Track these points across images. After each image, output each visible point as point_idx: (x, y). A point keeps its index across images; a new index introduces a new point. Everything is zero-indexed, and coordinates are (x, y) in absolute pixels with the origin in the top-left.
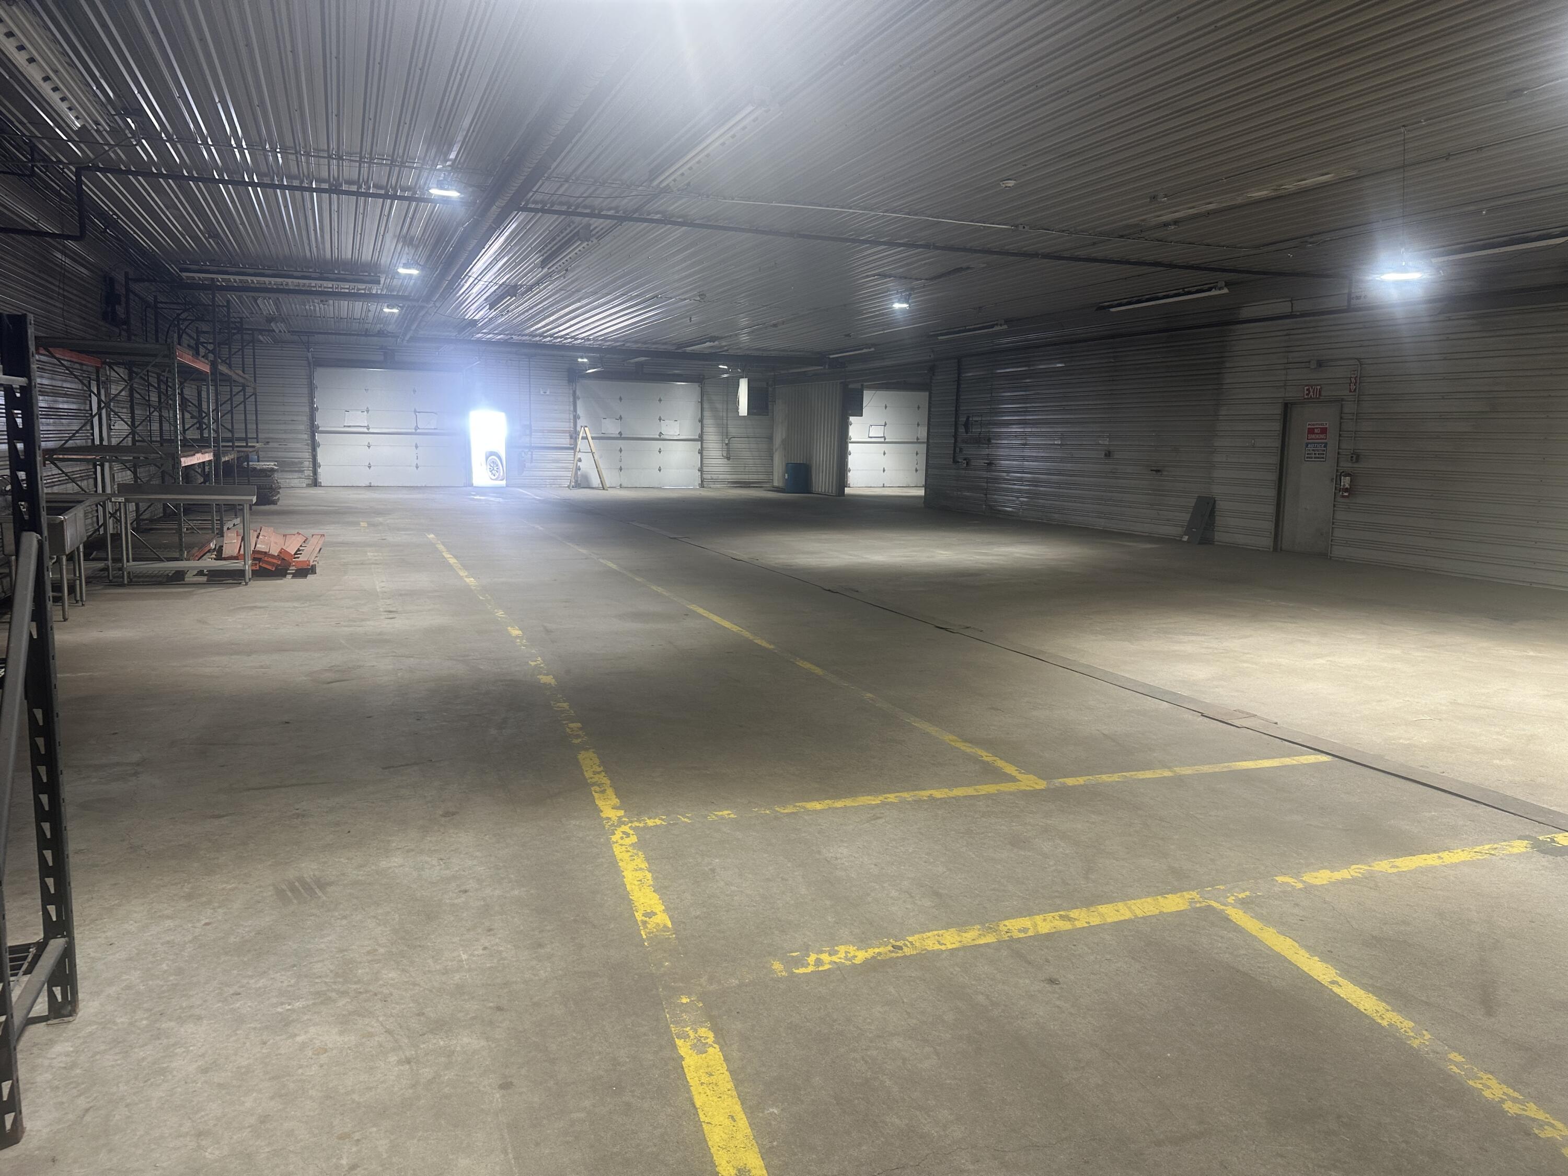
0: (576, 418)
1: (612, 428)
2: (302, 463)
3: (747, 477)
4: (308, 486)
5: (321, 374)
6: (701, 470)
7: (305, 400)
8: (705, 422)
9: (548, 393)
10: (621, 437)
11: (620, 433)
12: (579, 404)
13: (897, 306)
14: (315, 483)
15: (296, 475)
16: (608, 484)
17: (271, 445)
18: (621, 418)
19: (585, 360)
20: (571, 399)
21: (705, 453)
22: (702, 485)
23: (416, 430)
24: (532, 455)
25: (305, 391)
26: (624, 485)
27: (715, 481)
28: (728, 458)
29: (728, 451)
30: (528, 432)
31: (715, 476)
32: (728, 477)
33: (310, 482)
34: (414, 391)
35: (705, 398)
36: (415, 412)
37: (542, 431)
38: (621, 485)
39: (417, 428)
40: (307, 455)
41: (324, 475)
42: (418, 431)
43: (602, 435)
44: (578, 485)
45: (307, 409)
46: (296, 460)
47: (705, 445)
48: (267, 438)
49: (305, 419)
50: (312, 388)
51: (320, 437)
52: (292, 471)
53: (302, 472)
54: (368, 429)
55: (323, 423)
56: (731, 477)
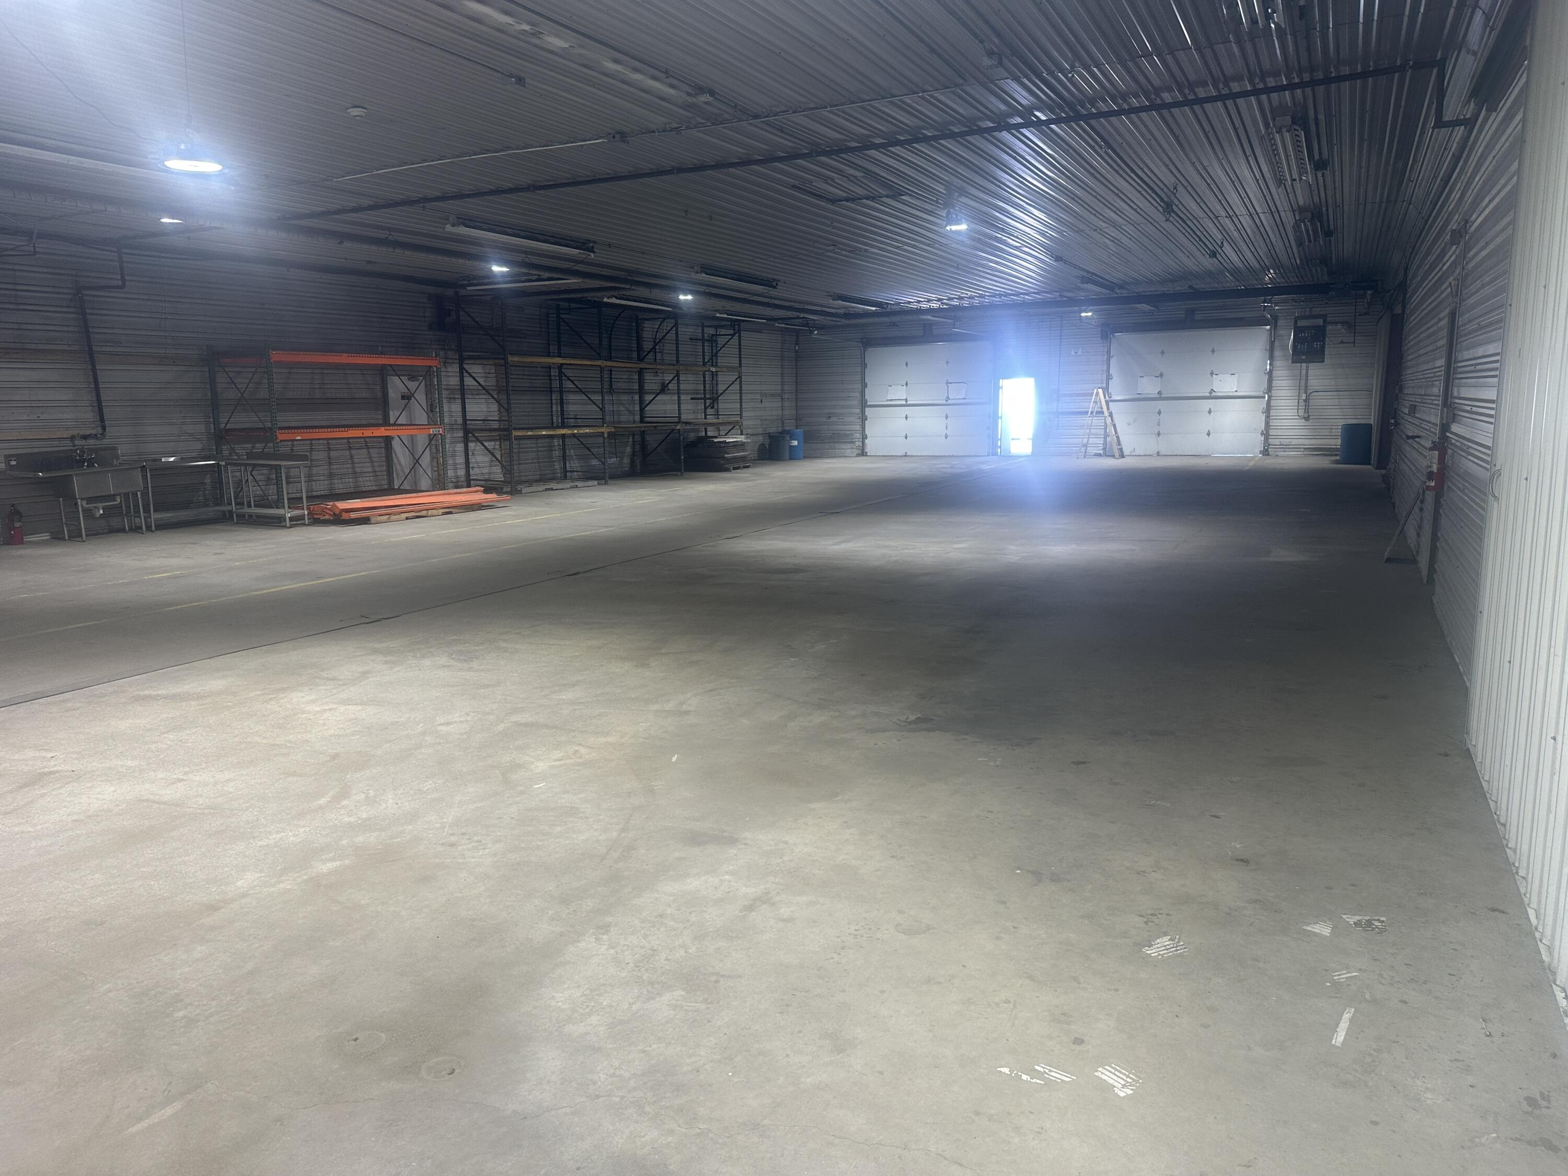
0: (1109, 377)
1: (1149, 387)
2: (852, 435)
3: (1327, 442)
4: (858, 455)
5: (873, 354)
6: (1266, 434)
7: (858, 378)
8: (1275, 373)
9: (1080, 353)
10: (1160, 397)
11: (1159, 393)
12: (1114, 362)
14: (863, 453)
15: (849, 446)
17: (834, 419)
18: (1162, 375)
20: (1105, 358)
21: (1273, 413)
22: (1265, 452)
23: (947, 401)
24: (1060, 422)
25: (859, 369)
26: (1162, 453)
27: (1285, 447)
28: (1307, 419)
29: (1307, 410)
30: (1058, 396)
31: (1285, 441)
32: (1307, 442)
33: (860, 452)
35: (1277, 343)
36: (947, 383)
37: (1071, 395)
38: (1158, 453)
39: (948, 399)
40: (858, 427)
41: (871, 445)
42: (949, 402)
43: (1138, 396)
44: (1107, 452)
45: (859, 386)
46: (848, 432)
47: (1273, 403)
48: (829, 413)
49: (858, 395)
50: (864, 366)
51: (868, 411)
52: (845, 442)
53: (854, 442)
54: (906, 401)
55: (871, 398)
56: (1308, 443)
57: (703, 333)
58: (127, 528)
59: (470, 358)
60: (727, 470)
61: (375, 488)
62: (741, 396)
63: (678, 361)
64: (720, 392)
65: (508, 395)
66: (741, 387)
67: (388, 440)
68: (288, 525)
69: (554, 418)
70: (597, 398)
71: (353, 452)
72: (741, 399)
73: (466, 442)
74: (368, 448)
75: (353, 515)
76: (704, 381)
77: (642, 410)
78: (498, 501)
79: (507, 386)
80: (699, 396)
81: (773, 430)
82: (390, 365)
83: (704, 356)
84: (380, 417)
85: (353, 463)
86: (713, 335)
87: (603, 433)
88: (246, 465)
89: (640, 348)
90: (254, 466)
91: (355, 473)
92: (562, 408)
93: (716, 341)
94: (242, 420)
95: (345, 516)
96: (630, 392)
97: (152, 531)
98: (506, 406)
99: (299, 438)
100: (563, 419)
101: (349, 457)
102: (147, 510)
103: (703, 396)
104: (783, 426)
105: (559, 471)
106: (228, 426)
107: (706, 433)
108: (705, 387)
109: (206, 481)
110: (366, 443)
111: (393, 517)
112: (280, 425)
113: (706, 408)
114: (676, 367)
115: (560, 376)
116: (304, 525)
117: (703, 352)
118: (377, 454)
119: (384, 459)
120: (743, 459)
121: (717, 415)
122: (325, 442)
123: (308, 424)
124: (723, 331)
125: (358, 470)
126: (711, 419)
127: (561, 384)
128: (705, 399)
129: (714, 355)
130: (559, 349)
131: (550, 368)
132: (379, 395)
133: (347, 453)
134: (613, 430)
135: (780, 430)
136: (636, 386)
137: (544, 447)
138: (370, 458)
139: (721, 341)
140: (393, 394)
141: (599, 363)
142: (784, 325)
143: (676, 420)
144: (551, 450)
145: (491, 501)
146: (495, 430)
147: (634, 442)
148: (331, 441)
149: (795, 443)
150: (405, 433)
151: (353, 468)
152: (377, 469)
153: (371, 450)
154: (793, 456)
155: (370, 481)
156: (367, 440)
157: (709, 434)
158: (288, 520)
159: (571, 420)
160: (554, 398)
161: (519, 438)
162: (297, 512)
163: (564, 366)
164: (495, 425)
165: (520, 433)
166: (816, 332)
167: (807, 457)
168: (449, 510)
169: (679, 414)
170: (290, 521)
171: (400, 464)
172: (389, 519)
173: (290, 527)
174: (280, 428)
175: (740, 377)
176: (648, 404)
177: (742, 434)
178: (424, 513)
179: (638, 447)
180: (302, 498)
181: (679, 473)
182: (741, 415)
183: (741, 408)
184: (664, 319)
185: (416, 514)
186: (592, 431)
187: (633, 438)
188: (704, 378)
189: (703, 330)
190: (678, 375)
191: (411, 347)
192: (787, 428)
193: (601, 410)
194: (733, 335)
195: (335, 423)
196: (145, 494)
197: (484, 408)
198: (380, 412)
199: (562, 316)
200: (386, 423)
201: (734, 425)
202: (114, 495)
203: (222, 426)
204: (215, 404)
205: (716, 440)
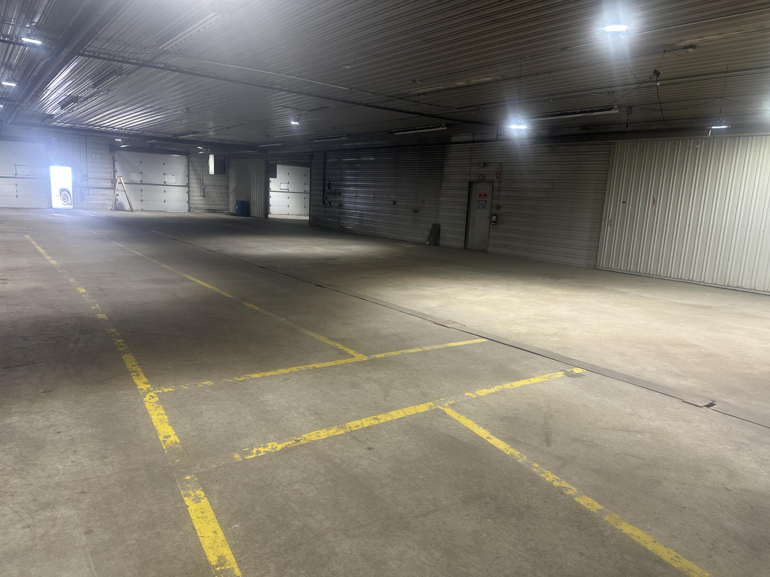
0: (115, 172)
1: (136, 178)
3: (214, 207)
6: (188, 202)
8: (190, 176)
9: (98, 157)
10: (141, 183)
11: (141, 181)
12: (117, 164)
13: (293, 123)
16: (134, 208)
18: (141, 173)
19: (120, 140)
20: (112, 161)
21: (190, 193)
22: (189, 210)
23: (15, 175)
24: (88, 191)
26: (144, 209)
27: (196, 208)
28: (204, 197)
29: (204, 192)
30: (86, 178)
31: (196, 206)
32: (204, 206)
34: (14, 153)
35: (190, 164)
36: (15, 165)
37: (95, 179)
38: (142, 209)
39: (16, 174)
42: (17, 176)
43: (131, 182)
44: (116, 209)
47: (190, 189)
56: (206, 207)
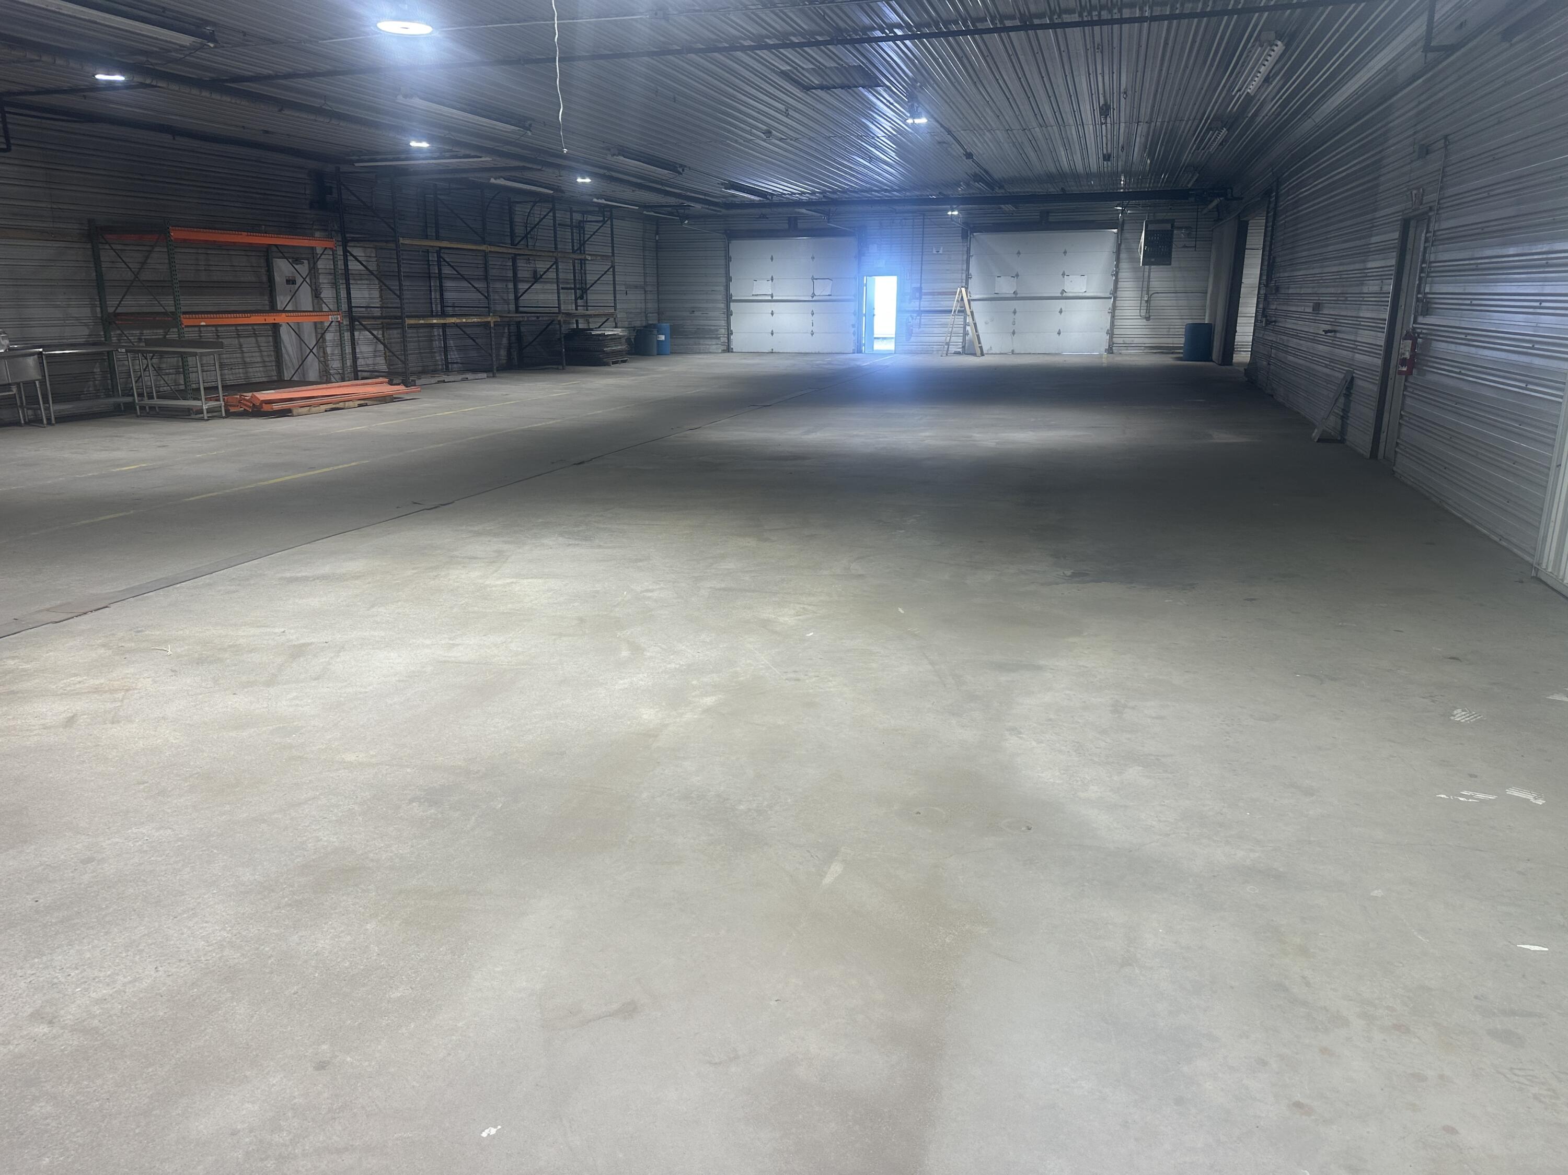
0: (968, 277)
1: (1005, 286)
2: (717, 330)
3: (1170, 341)
4: (724, 351)
5: (737, 247)
6: (1111, 333)
7: (723, 271)
8: (1121, 275)
9: (941, 252)
10: (1016, 297)
11: (1015, 293)
12: (973, 261)
14: (728, 350)
15: (714, 341)
17: (696, 314)
18: (1017, 275)
20: (965, 257)
21: (1117, 313)
22: (1110, 350)
23: (813, 297)
24: (920, 319)
25: (723, 262)
26: (1016, 351)
27: (1127, 346)
28: (1148, 319)
29: (1148, 310)
30: (917, 295)
31: (1128, 341)
32: (1147, 340)
33: (725, 348)
34: (813, 258)
35: (1123, 246)
36: (813, 279)
37: (932, 294)
38: (1013, 351)
39: (813, 295)
40: (723, 323)
41: (737, 341)
42: (815, 298)
43: (996, 296)
44: (967, 351)
45: (724, 280)
46: (713, 328)
47: (1118, 303)
48: (694, 308)
49: (722, 288)
50: (728, 259)
51: (733, 306)
52: (711, 338)
53: (719, 338)
54: (772, 297)
55: (737, 291)
56: (1149, 341)
57: (571, 219)
58: (23, 422)
59: (353, 240)
60: (606, 364)
61: (264, 379)
62: (614, 287)
63: (556, 248)
64: (589, 282)
65: (400, 280)
66: (614, 277)
67: (276, 327)
68: (206, 418)
69: (434, 306)
70: (480, 285)
71: (242, 340)
72: (615, 290)
73: (352, 331)
74: (256, 336)
75: (276, 407)
76: (574, 269)
77: (517, 299)
78: (407, 393)
79: (399, 271)
80: (568, 286)
81: (637, 324)
82: (276, 246)
83: (573, 242)
84: (267, 302)
85: (243, 352)
86: (580, 221)
87: (489, 322)
88: (142, 352)
89: (512, 234)
90: (154, 352)
91: (245, 363)
92: (442, 295)
93: (583, 228)
94: (133, 303)
95: (266, 408)
96: (504, 280)
97: (53, 425)
98: (398, 293)
99: (203, 324)
100: (443, 307)
101: (238, 346)
102: (46, 401)
103: (573, 286)
104: (647, 320)
105: (440, 363)
106: (119, 310)
107: (577, 326)
108: (575, 276)
109: (95, 370)
110: (254, 331)
111: (314, 409)
112: (183, 309)
113: (576, 299)
114: (555, 254)
115: (439, 262)
116: (221, 417)
117: (573, 239)
118: (265, 342)
119: (272, 348)
120: (619, 353)
121: (586, 306)
122: (214, 329)
123: (196, 309)
124: (590, 218)
125: (248, 360)
126: (581, 310)
127: (440, 270)
128: (575, 289)
129: (582, 244)
130: (437, 232)
131: (428, 251)
132: (265, 279)
133: (236, 341)
134: (499, 320)
135: (644, 324)
136: (510, 274)
137: (425, 336)
138: (259, 346)
139: (590, 228)
140: (279, 279)
141: (483, 248)
142: (652, 214)
143: (556, 310)
144: (432, 340)
145: (400, 393)
146: (378, 318)
147: (509, 332)
148: (219, 329)
149: (662, 338)
150: (293, 320)
151: (243, 357)
152: (267, 359)
153: (259, 339)
154: (661, 351)
155: (260, 371)
156: (255, 327)
157: (581, 326)
158: (205, 412)
159: (449, 309)
160: (432, 284)
161: (411, 326)
162: (213, 404)
163: (443, 251)
164: (377, 312)
165: (412, 321)
166: (686, 222)
167: (673, 353)
168: (365, 402)
169: (559, 304)
170: (207, 412)
171: (289, 355)
172: (309, 410)
173: (209, 419)
174: (184, 313)
175: (613, 267)
176: (524, 293)
177: (616, 327)
178: (341, 405)
179: (513, 338)
180: (217, 387)
181: (561, 367)
182: (615, 307)
183: (615, 300)
184: (535, 203)
185: (334, 406)
186: (479, 320)
187: (509, 329)
188: (574, 267)
189: (571, 215)
190: (556, 263)
191: (293, 228)
192: (650, 322)
193: (487, 298)
194: (604, 222)
195: (222, 308)
196: (43, 383)
197: (366, 294)
198: (266, 298)
199: (439, 196)
200: (273, 309)
201: (608, 316)
202: (9, 384)
203: (111, 310)
204: (100, 285)
205: (593, 333)
